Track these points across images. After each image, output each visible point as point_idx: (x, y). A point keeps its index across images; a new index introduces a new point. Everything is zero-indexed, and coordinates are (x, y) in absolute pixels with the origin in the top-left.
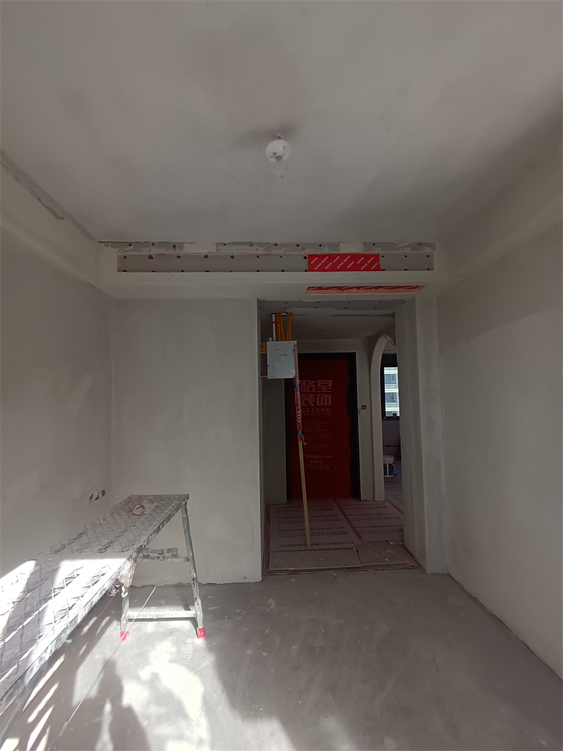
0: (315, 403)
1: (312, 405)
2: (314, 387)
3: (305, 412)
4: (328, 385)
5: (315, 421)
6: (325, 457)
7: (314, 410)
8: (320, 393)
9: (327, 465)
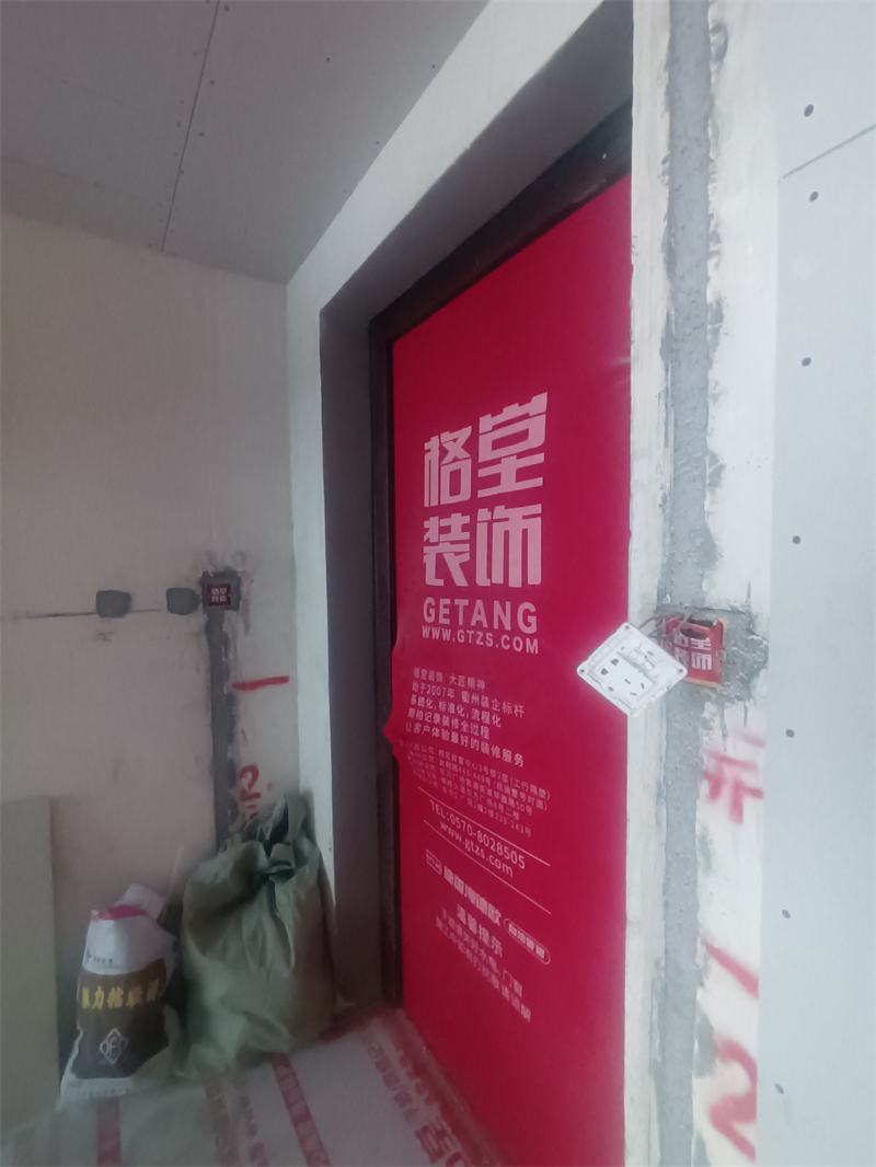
0: (469, 569)
1: (460, 580)
2: (466, 467)
3: (436, 624)
4: (523, 436)
5: (471, 682)
6: (512, 929)
7: (469, 610)
8: (490, 503)
9: (518, 989)
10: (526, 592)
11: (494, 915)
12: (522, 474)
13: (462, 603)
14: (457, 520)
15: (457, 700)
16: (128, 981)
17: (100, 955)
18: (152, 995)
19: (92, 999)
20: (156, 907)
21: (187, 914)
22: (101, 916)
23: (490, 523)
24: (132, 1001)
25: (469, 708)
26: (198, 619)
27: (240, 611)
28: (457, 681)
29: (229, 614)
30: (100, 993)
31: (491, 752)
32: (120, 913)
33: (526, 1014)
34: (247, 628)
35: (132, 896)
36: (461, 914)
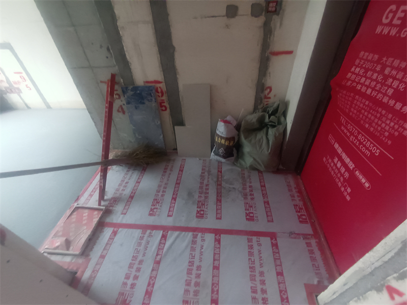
3: (390, 24)
5: (396, 63)
6: (357, 173)
9: (349, 190)
11: (351, 166)
15: (382, 72)
16: (226, 139)
17: (221, 131)
18: (231, 144)
19: (218, 140)
20: (235, 123)
21: (242, 129)
22: (221, 121)
24: (226, 144)
25: (386, 77)
26: (262, 19)
27: (280, 15)
28: (386, 61)
29: (275, 17)
30: (219, 139)
31: (388, 102)
32: (226, 122)
34: (281, 24)
35: (229, 118)
36: (336, 160)
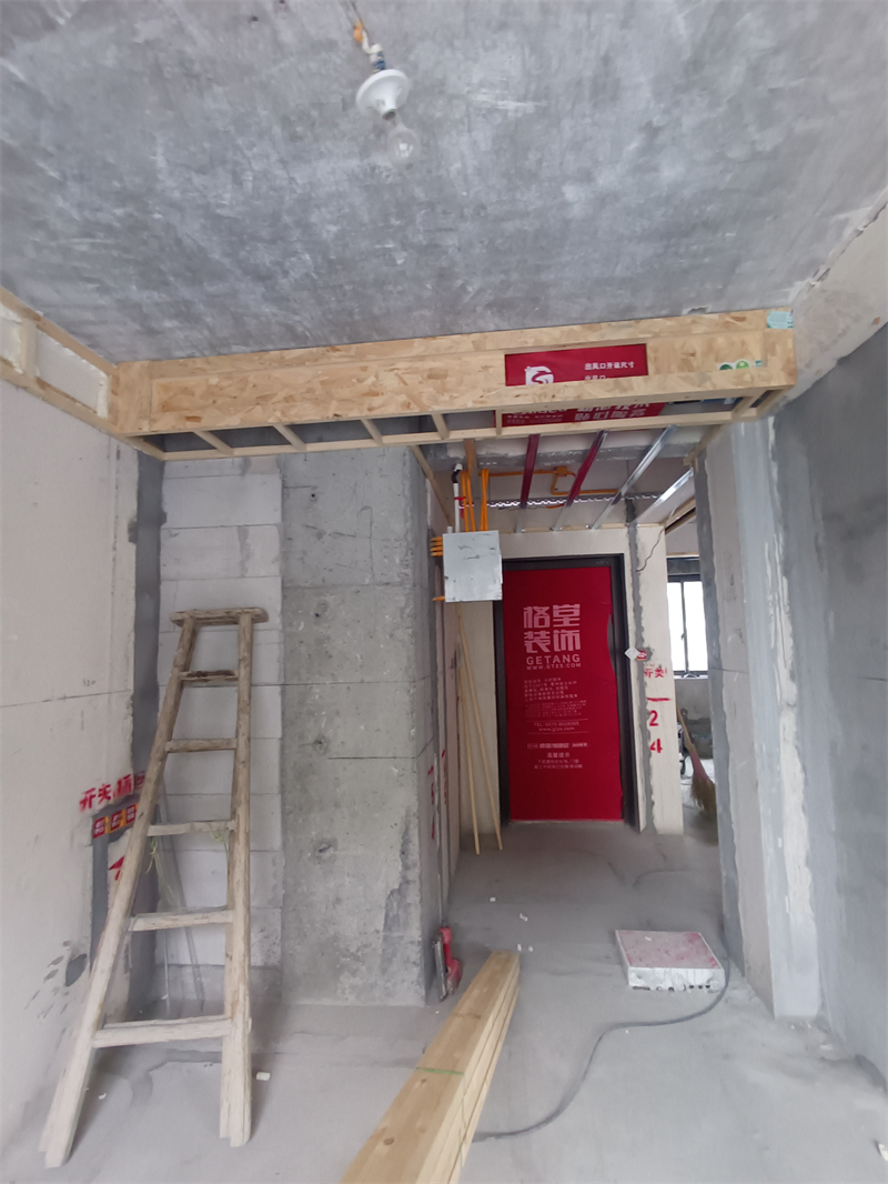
0: (551, 647)
1: (547, 650)
2: (547, 619)
3: (535, 664)
4: (572, 613)
5: (555, 679)
6: (574, 745)
7: (551, 660)
8: (559, 629)
9: (577, 761)
10: (575, 651)
11: (566, 746)
12: (571, 622)
13: (547, 657)
14: (543, 633)
15: (549, 686)
23: (559, 635)
25: (554, 687)
33: (580, 766)
36: (550, 755)
